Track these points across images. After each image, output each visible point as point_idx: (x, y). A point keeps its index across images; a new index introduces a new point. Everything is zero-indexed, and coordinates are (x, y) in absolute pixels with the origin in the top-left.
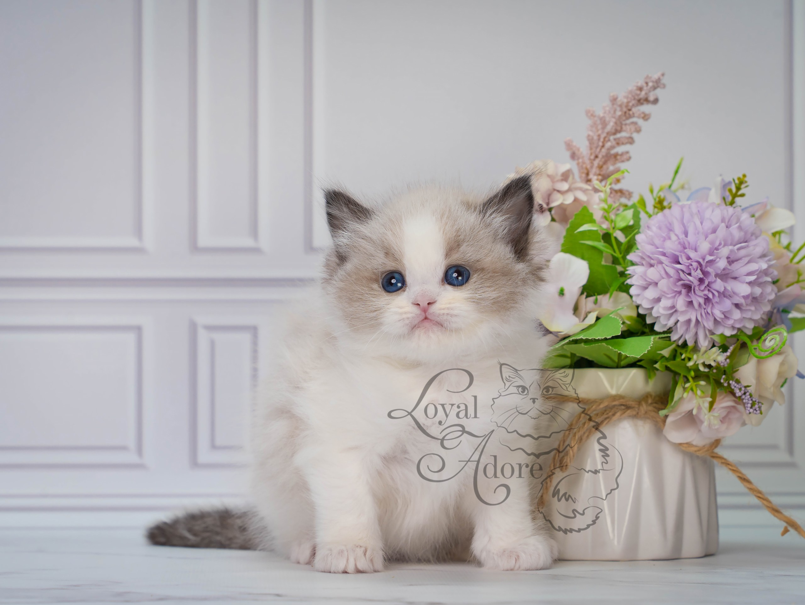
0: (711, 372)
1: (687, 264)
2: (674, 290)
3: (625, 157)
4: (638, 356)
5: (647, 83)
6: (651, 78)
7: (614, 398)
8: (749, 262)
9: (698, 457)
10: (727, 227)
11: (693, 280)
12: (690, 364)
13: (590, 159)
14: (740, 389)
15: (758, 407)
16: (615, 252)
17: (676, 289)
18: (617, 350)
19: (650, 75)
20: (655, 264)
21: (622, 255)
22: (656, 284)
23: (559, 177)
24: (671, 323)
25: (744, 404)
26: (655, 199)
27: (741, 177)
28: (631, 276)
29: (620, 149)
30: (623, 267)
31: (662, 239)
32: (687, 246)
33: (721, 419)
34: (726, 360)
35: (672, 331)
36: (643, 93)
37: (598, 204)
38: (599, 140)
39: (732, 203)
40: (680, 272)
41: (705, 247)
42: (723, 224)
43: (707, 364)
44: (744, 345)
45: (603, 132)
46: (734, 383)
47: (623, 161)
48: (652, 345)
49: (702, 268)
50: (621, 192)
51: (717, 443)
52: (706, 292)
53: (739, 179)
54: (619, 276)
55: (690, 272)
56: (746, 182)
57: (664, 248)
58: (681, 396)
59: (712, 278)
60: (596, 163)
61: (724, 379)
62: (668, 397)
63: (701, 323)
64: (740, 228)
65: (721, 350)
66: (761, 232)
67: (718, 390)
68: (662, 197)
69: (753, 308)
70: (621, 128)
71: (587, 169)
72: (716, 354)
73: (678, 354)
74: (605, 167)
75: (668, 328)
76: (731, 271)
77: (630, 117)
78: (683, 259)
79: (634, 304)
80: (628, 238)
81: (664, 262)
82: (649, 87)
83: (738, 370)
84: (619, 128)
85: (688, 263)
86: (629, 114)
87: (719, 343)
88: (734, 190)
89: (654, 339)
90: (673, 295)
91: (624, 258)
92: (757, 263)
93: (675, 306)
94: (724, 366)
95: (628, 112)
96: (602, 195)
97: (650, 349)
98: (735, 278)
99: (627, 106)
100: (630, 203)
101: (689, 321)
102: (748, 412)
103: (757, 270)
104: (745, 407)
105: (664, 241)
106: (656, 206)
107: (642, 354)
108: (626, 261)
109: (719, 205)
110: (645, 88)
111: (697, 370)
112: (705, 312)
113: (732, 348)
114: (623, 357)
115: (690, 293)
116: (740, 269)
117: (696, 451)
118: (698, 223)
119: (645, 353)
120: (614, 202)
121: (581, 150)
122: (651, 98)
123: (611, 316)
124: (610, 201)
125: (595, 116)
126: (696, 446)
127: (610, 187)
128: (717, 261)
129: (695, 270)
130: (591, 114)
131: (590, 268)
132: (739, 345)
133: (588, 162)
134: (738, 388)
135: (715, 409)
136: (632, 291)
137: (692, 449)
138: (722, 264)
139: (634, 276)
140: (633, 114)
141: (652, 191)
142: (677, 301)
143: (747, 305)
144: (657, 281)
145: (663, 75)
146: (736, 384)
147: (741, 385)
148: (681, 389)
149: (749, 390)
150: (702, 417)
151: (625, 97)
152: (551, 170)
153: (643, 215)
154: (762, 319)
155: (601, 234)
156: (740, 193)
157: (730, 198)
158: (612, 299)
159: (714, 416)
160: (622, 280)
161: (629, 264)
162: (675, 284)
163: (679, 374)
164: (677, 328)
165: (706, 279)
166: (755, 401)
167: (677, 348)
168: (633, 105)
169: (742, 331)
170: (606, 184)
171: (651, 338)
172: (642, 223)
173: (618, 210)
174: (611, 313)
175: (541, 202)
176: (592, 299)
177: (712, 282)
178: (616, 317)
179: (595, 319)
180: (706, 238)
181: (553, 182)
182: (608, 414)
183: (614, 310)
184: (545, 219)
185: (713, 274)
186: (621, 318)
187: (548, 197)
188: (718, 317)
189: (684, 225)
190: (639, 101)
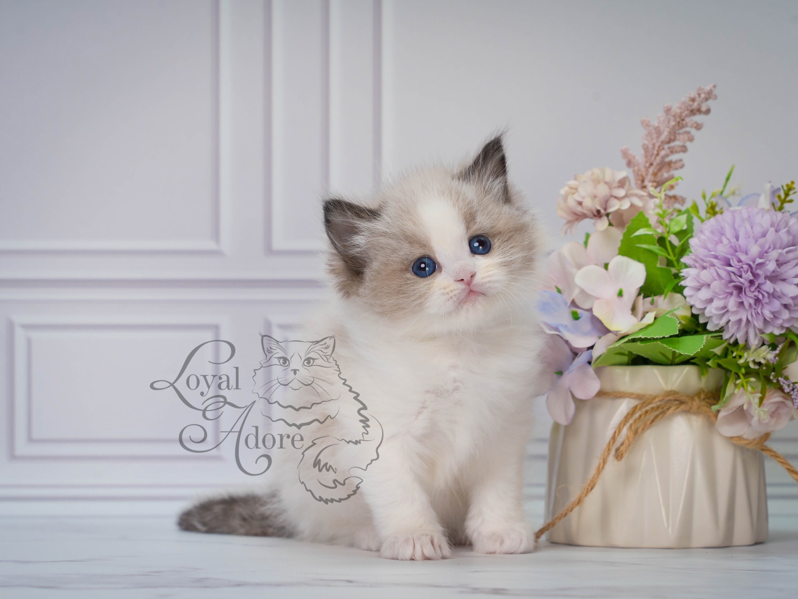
0: (761, 369)
1: (738, 267)
2: (725, 291)
3: (679, 164)
4: (690, 353)
5: (699, 95)
6: (703, 89)
7: (669, 393)
9: (748, 450)
10: (776, 232)
11: (743, 282)
12: (741, 361)
13: (645, 167)
14: (789, 385)
16: (669, 254)
17: (727, 291)
18: (671, 348)
19: (702, 87)
20: (707, 267)
21: (676, 257)
22: (709, 285)
23: (616, 184)
24: (723, 322)
25: (792, 400)
26: (707, 205)
27: (790, 183)
28: (685, 277)
29: (674, 157)
30: (677, 270)
31: (714, 243)
32: (738, 249)
33: (771, 414)
34: (775, 357)
35: (724, 330)
36: (696, 104)
37: (653, 210)
38: (654, 148)
39: (781, 209)
40: (732, 274)
41: (755, 250)
42: (772, 229)
43: (757, 362)
44: (792, 344)
45: (657, 141)
46: (782, 379)
47: (676, 169)
48: (704, 344)
49: (753, 271)
50: (675, 197)
51: (766, 436)
52: (756, 293)
53: (787, 185)
54: (673, 277)
55: (741, 274)
56: (794, 189)
58: (732, 392)
59: (761, 280)
60: (651, 170)
61: (773, 375)
62: (720, 393)
63: (752, 323)
64: (788, 232)
65: (770, 348)
67: (768, 387)
68: (714, 203)
70: (675, 137)
71: (642, 176)
72: (766, 352)
73: (730, 352)
74: (659, 174)
75: (720, 327)
76: (780, 274)
77: (683, 126)
78: (734, 262)
79: (688, 305)
80: (682, 242)
81: (716, 264)
82: (701, 98)
83: (786, 368)
84: (672, 137)
85: (741, 265)
86: (683, 124)
87: (769, 342)
88: (783, 196)
89: (707, 337)
90: (725, 296)
91: (678, 261)
93: (727, 306)
94: (773, 363)
96: (657, 201)
97: (703, 347)
98: (784, 280)
99: (680, 116)
100: (683, 209)
101: (740, 321)
102: (796, 407)
104: (793, 403)
105: (716, 244)
106: (709, 211)
107: (695, 352)
108: (680, 264)
109: (768, 211)
110: (698, 99)
111: (747, 367)
112: (755, 312)
113: (780, 346)
114: (677, 355)
115: (741, 293)
117: (746, 444)
118: (748, 227)
119: (698, 352)
120: (668, 207)
121: (637, 158)
122: (704, 109)
123: (667, 316)
124: (665, 206)
125: (650, 126)
126: (746, 440)
127: (664, 193)
128: (766, 264)
129: (746, 272)
130: (645, 124)
131: (647, 271)
132: (788, 344)
133: (643, 169)
134: (787, 384)
135: (764, 404)
136: (686, 292)
137: (743, 442)
138: (771, 266)
139: (688, 277)
140: (686, 123)
141: (704, 197)
142: (728, 301)
143: (795, 305)
144: (709, 283)
145: (715, 86)
146: (784, 381)
147: (789, 382)
148: (733, 386)
149: (797, 386)
150: (752, 412)
151: (678, 108)
152: (608, 178)
153: (696, 220)
155: (656, 238)
156: (789, 198)
157: (779, 204)
158: (666, 300)
159: (764, 411)
160: (676, 281)
161: (683, 266)
162: (726, 286)
163: (731, 371)
164: (728, 327)
165: (756, 281)
167: (728, 347)
168: (686, 116)
169: (791, 331)
170: (661, 190)
171: (704, 337)
172: (695, 228)
173: (672, 215)
174: (668, 313)
175: (599, 208)
176: (649, 299)
177: (762, 284)
178: (672, 317)
179: (653, 319)
180: (756, 241)
181: (610, 188)
182: (662, 408)
183: (670, 310)
184: (603, 224)
185: (763, 277)
186: (677, 317)
187: (606, 203)
188: (767, 317)
189: (735, 229)
190: (692, 111)
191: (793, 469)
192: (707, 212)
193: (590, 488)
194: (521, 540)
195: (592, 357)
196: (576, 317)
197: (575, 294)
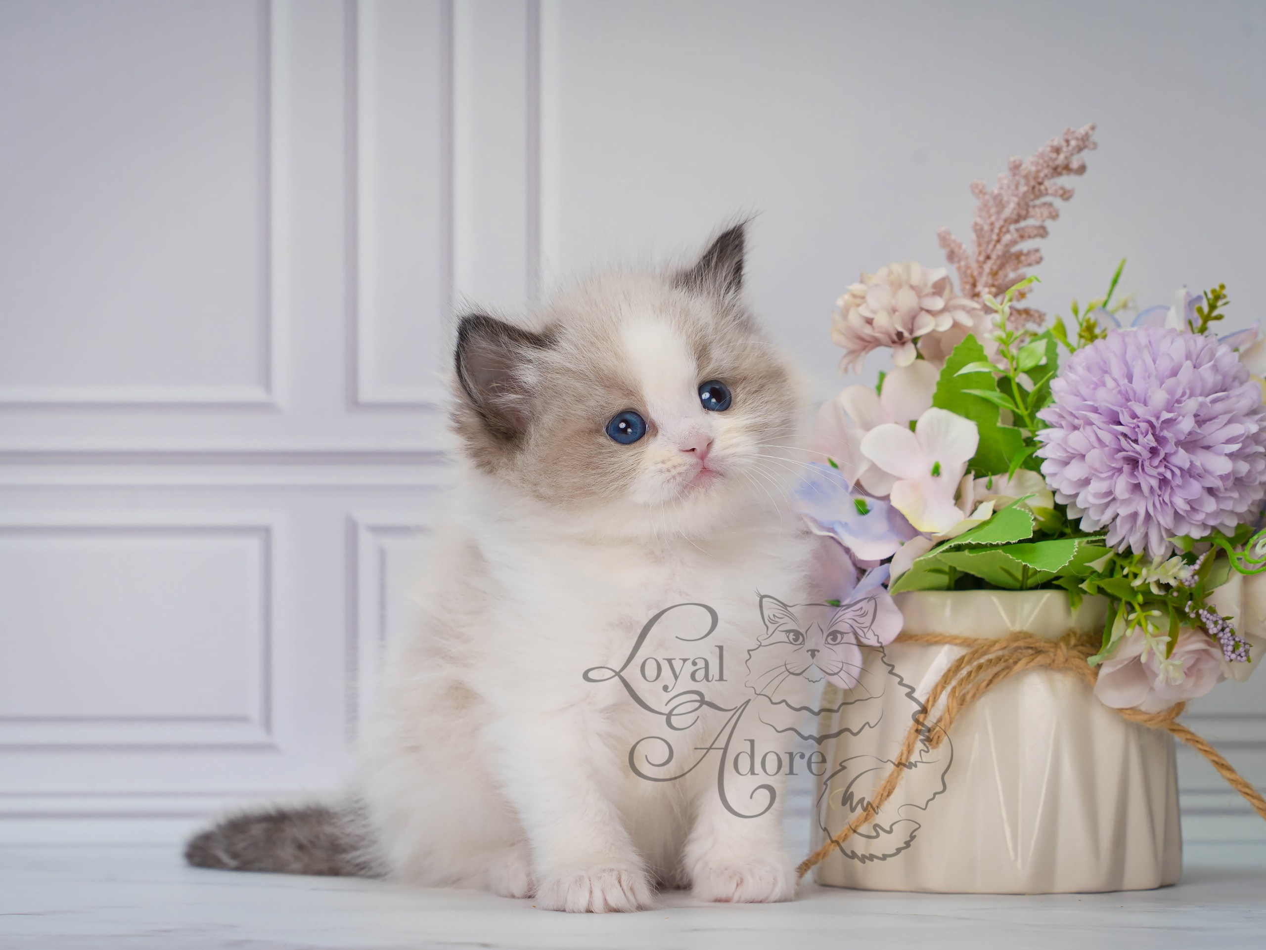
0: (1170, 596)
1: (1133, 426)
2: (1111, 466)
3: (1033, 258)
4: (1054, 570)
5: (1067, 141)
6: (1074, 132)
7: (1017, 636)
8: (1229, 422)
9: (1149, 729)
10: (1195, 367)
11: (1140, 449)
12: (1137, 583)
13: (978, 262)
14: (1216, 623)
15: (1243, 650)
16: (1017, 406)
17: (1113, 465)
18: (1020, 561)
19: (1072, 129)
20: (1080, 426)
21: (1029, 411)
22: (1083, 457)
23: (929, 290)
24: (1106, 518)
25: (1222, 646)
26: (1081, 325)
27: (1218, 288)
28: (1044, 444)
29: (1025, 246)
30: (1030, 431)
31: (1092, 386)
32: (1131, 397)
33: (1186, 671)
34: (1193, 576)
35: (1108, 531)
36: (1062, 157)
37: (991, 332)
38: (992, 230)
39: (1203, 330)
40: (1121, 437)
41: (1159, 397)
42: (1189, 363)
43: (1164, 583)
44: (1221, 554)
45: (998, 219)
46: (1206, 612)
47: (1030, 265)
48: (1075, 553)
49: (1155, 433)
50: (1027, 312)
51: (1179, 707)
52: (1162, 470)
53: (1213, 291)
54: (1024, 444)
55: (1137, 438)
56: (1225, 296)
58: (1122, 634)
59: (1170, 448)
60: (987, 267)
61: (1189, 606)
62: (1102, 637)
63: (1154, 518)
64: (1215, 369)
65: (1185, 562)
66: (1248, 374)
67: (1181, 625)
68: (1092, 320)
69: (1236, 495)
70: (1028, 212)
71: (972, 276)
72: (1178, 567)
73: (1118, 567)
74: (1001, 273)
75: (1102, 526)
76: (1200, 437)
77: (1041, 194)
78: (1124, 418)
79: (1048, 488)
80: (1038, 385)
81: (1094, 421)
82: (1070, 148)
83: (1213, 592)
84: (1023, 213)
85: (1133, 423)
86: (1040, 190)
87: (1182, 551)
88: (1206, 309)
89: (1079, 543)
90: (1110, 474)
91: (1032, 416)
92: (1242, 423)
93: (1112, 490)
94: (1189, 586)
95: (1037, 186)
96: (997, 317)
97: (1072, 559)
98: (1208, 448)
99: (1035, 178)
100: (1041, 331)
101: (1135, 515)
102: (1228, 659)
103: (1243, 435)
104: (1223, 652)
105: (1095, 389)
106: (1083, 334)
107: (1060, 568)
108: (1035, 421)
109: (1182, 333)
110: (1065, 149)
111: (1147, 593)
112: (1160, 501)
113: (1202, 558)
114: (1030, 573)
115: (1136, 470)
116: (1217, 433)
117: (1145, 721)
118: (1149, 361)
119: (1065, 566)
120: (1017, 329)
121: (964, 247)
122: (1075, 165)
123: (1014, 507)
124: (1010, 326)
125: (985, 194)
126: (1146, 713)
127: (1009, 304)
128: (1177, 421)
129: (1144, 435)
130: (979, 191)
131: (980, 433)
132: (1215, 553)
133: (974, 266)
134: (1212, 620)
135: (1176, 654)
136: (1045, 468)
137: (1140, 718)
138: (1186, 425)
139: (1048, 443)
140: (1046, 189)
141: (1076, 312)
142: (1116, 483)
143: (1226, 489)
144: (1083, 453)
145: (1093, 128)
146: (1208, 615)
147: (1216, 616)
148: (1123, 623)
149: (1230, 623)
150: (1155, 667)
151: (1033, 163)
152: (915, 280)
153: (1061, 349)
154: (1250, 511)
155: (996, 378)
156: (1215, 313)
157: (1200, 322)
158: (1012, 483)
159: (1173, 665)
160: (1029, 451)
161: (1040, 425)
162: (1112, 457)
163: (1120, 600)
164: (1115, 526)
165: (1162, 449)
166: (1240, 642)
167: (1116, 559)
168: (1046, 176)
169: (1219, 532)
170: (1003, 300)
171: (1075, 542)
172: (1060, 362)
173: (1022, 341)
174: (1015, 503)
175: (900, 329)
176: (984, 481)
177: (1171, 454)
178: (1023, 509)
179: (991, 512)
180: (1162, 383)
181: (920, 296)
182: (1006, 661)
183: (1018, 498)
184: (907, 355)
185: (1172, 441)
186: (1030, 510)
187: (912, 321)
188: (1180, 508)
189: (1126, 363)
190: (1055, 169)
191: (1223, 762)
192: (1081, 336)
193: (885, 794)
194: (775, 879)
195: (889, 576)
196: (863, 510)
197: (861, 472)
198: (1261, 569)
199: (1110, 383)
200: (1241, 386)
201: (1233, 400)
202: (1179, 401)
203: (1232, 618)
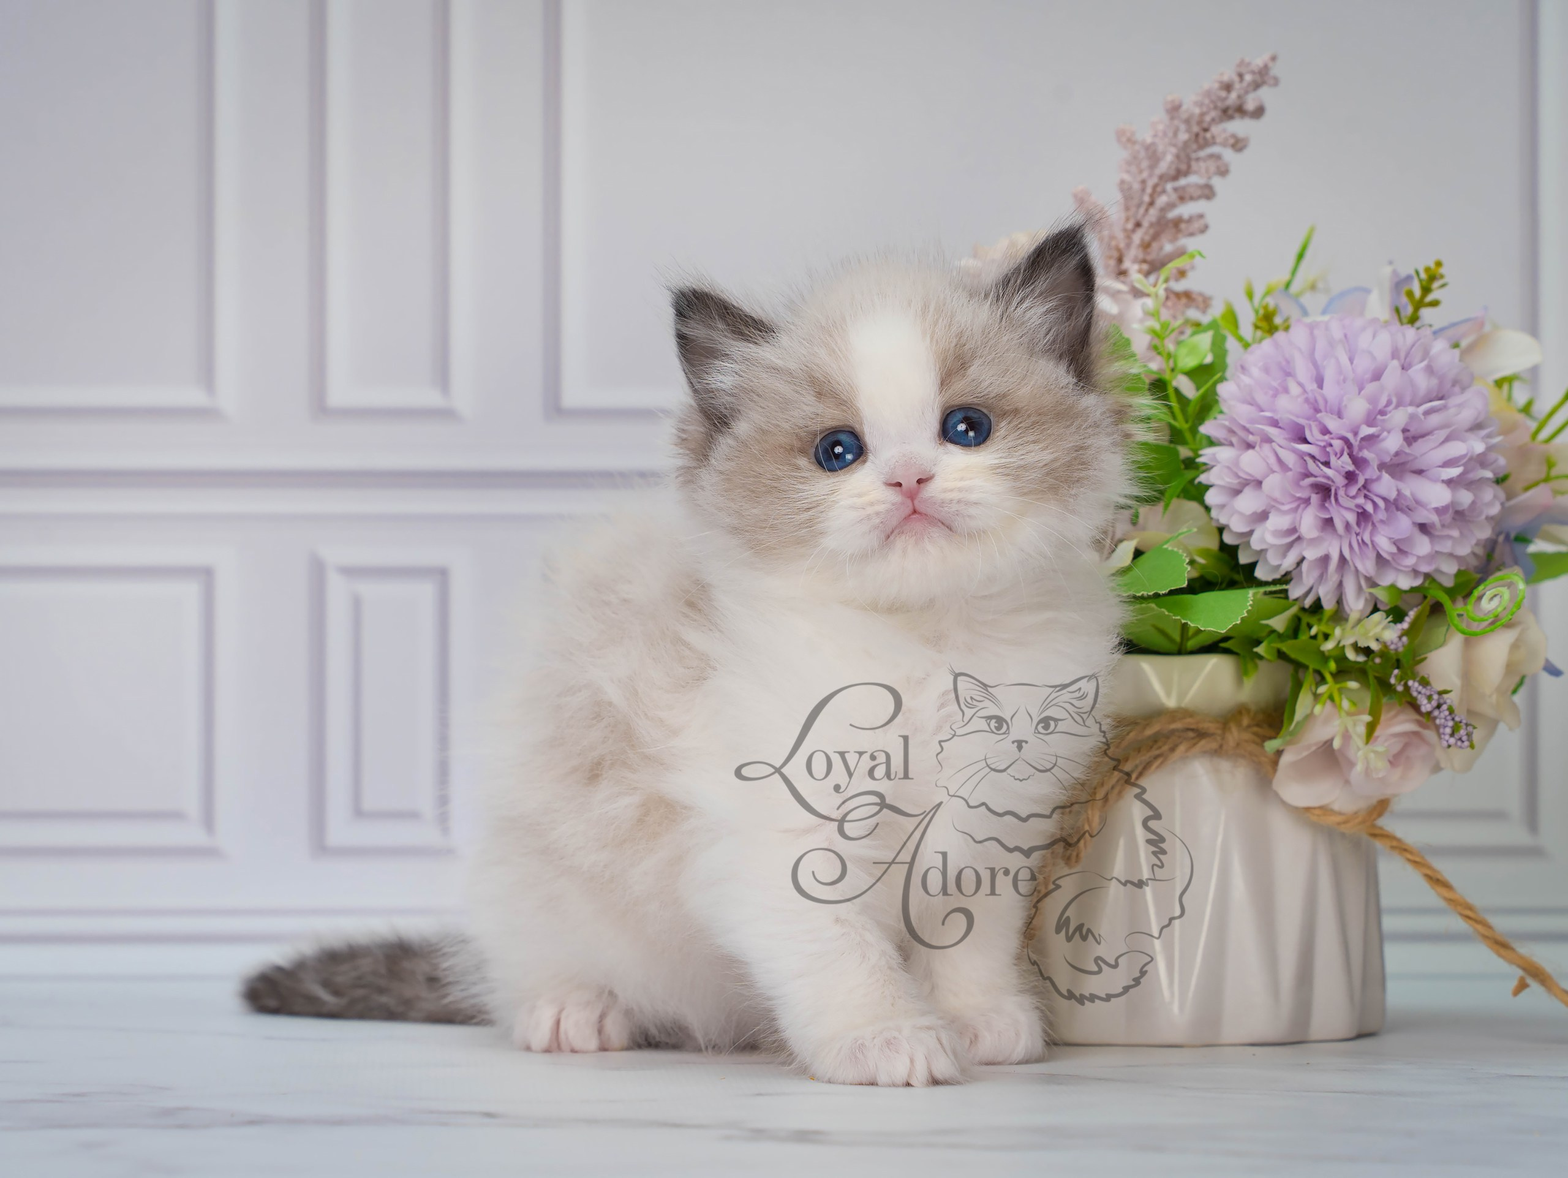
0: (1370, 663)
1: (1322, 444)
2: (1294, 496)
3: (1196, 225)
4: (1222, 629)
5: (1241, 76)
6: (1249, 64)
7: (1174, 714)
8: (1447, 440)
9: (1343, 835)
10: (1403, 369)
11: (1333, 475)
12: (1328, 646)
13: (1125, 230)
14: (1429, 697)
15: (1465, 733)
16: (1174, 417)
17: (1298, 495)
18: (1179, 618)
19: (1247, 60)
20: (1256, 443)
21: (1190, 424)
22: (1259, 483)
24: (1288, 563)
25: (1437, 728)
26: (1257, 312)
27: (1432, 265)
28: (1208, 466)
29: (1186, 210)
30: (1191, 449)
31: (1271, 392)
32: (1322, 406)
33: (1391, 759)
34: (1400, 637)
35: (1291, 580)
36: (1233, 95)
37: (1141, 321)
38: (1143, 190)
39: (1413, 320)
40: (1307, 459)
41: (1357, 408)
42: (1395, 363)
43: (1362, 646)
44: (1437, 609)
45: (1151, 176)
46: (1416, 684)
47: (1192, 234)
48: (1250, 608)
49: (1352, 452)
50: (1187, 295)
51: (1382, 806)
52: (1361, 500)
53: (1427, 270)
54: (1182, 466)
55: (1328, 461)
56: (1442, 276)
57: (1274, 411)
58: (1308, 711)
59: (1371, 472)
60: (1137, 237)
61: (1396, 676)
62: (1282, 714)
63: (1351, 563)
64: (1430, 370)
65: (1390, 619)
66: (1472, 377)
67: (1384, 700)
68: (1271, 307)
69: (1455, 533)
70: (1189, 166)
71: (1118, 250)
72: (1381, 626)
73: (1303, 625)
74: (1155, 245)
75: (1283, 573)
76: (1410, 458)
77: (1207, 144)
78: (1313, 434)
79: (1214, 524)
80: (1202, 391)
81: (1274, 438)
82: (1245, 84)
83: (1425, 658)
84: (1183, 167)
85: (1323, 441)
86: (1205, 139)
87: (1387, 605)
88: (1418, 293)
89: (1254, 595)
90: (1294, 505)
91: (1194, 430)
92: (1463, 441)
93: (1297, 527)
94: (1396, 650)
95: (1202, 134)
96: (1149, 302)
97: (1246, 615)
98: (1420, 472)
99: (1200, 123)
100: (1205, 319)
101: (1325, 559)
102: (1445, 744)
103: (1465, 456)
104: (1439, 735)
105: (1275, 396)
106: (1260, 324)
107: (1230, 626)
108: (1198, 437)
109: (1386, 324)
110: (1237, 86)
111: (1341, 659)
112: (1358, 540)
113: (1412, 614)
114: (1191, 633)
115: (1328, 501)
116: (1431, 453)
117: (1339, 824)
118: (1344, 359)
119: (1236, 624)
120: (1174, 317)
122: (1250, 106)
123: (1165, 546)
124: (1165, 314)
125: (1134, 143)
126: (1340, 814)
127: (1164, 286)
128: (1381, 437)
129: (1338, 455)
130: (1126, 139)
132: (1428, 608)
133: (1120, 235)
134: (1425, 694)
135: (1378, 737)
136: (1211, 498)
137: (1332, 819)
138: (1393, 443)
139: (1213, 466)
140: (1213, 137)
141: (1250, 295)
142: (1301, 518)
143: (1443, 526)
144: (1259, 478)
145: (1274, 59)
146: (1420, 688)
147: (1430, 690)
148: (1310, 697)
149: (1448, 698)
150: (1351, 754)
151: (1196, 104)
153: (1232, 344)
154: (1474, 554)
155: (1147, 381)
156: (1430, 298)
157: (1409, 310)
158: (1168, 514)
159: (1375, 752)
160: (1189, 474)
161: (1204, 442)
162: (1297, 484)
163: (1306, 667)
164: (1301, 573)
165: (1360, 474)
166: (1461, 722)
167: (1301, 615)
168: (1213, 120)
169: (1434, 580)
170: (1157, 280)
171: (1248, 594)
172: (1230, 360)
173: (1182, 333)
174: (1167, 541)
177: (1373, 480)
178: (1176, 550)
179: (1131, 555)
180: (1361, 389)
182: (1160, 746)
183: (1170, 535)
185: (1374, 464)
186: (1186, 550)
188: (1383, 550)
189: (1315, 364)
190: (1225, 111)
191: (1439, 877)
192: (1257, 327)
198: (1488, 629)
199: (1295, 389)
200: (1462, 393)
201: (1452, 411)
202: (1382, 413)
203: (1451, 691)
